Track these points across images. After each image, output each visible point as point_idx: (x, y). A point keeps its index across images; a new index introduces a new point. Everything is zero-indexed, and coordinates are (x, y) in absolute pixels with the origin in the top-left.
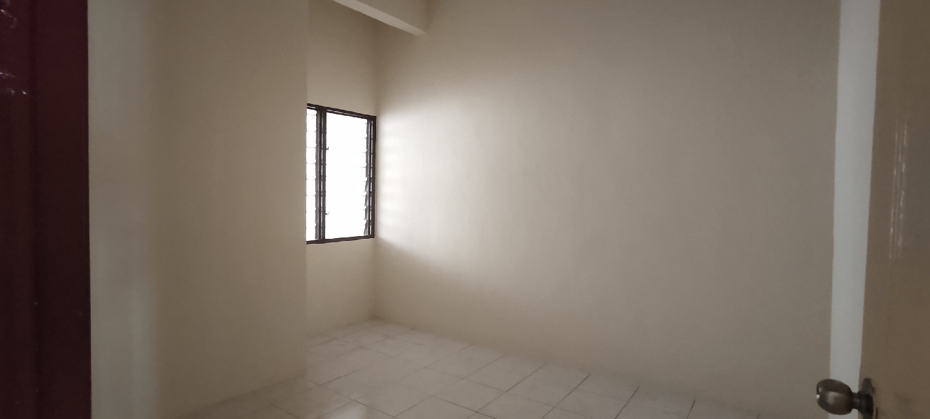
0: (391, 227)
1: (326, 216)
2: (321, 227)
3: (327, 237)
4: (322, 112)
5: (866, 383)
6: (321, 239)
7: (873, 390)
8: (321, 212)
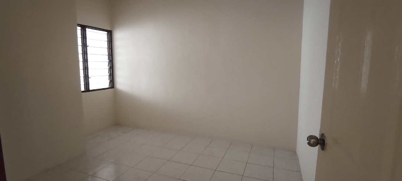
0: (121, 83)
1: (89, 79)
2: (87, 84)
3: (91, 89)
4: (84, 28)
5: (322, 135)
6: (87, 90)
7: (325, 138)
8: (86, 77)
